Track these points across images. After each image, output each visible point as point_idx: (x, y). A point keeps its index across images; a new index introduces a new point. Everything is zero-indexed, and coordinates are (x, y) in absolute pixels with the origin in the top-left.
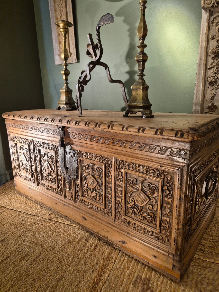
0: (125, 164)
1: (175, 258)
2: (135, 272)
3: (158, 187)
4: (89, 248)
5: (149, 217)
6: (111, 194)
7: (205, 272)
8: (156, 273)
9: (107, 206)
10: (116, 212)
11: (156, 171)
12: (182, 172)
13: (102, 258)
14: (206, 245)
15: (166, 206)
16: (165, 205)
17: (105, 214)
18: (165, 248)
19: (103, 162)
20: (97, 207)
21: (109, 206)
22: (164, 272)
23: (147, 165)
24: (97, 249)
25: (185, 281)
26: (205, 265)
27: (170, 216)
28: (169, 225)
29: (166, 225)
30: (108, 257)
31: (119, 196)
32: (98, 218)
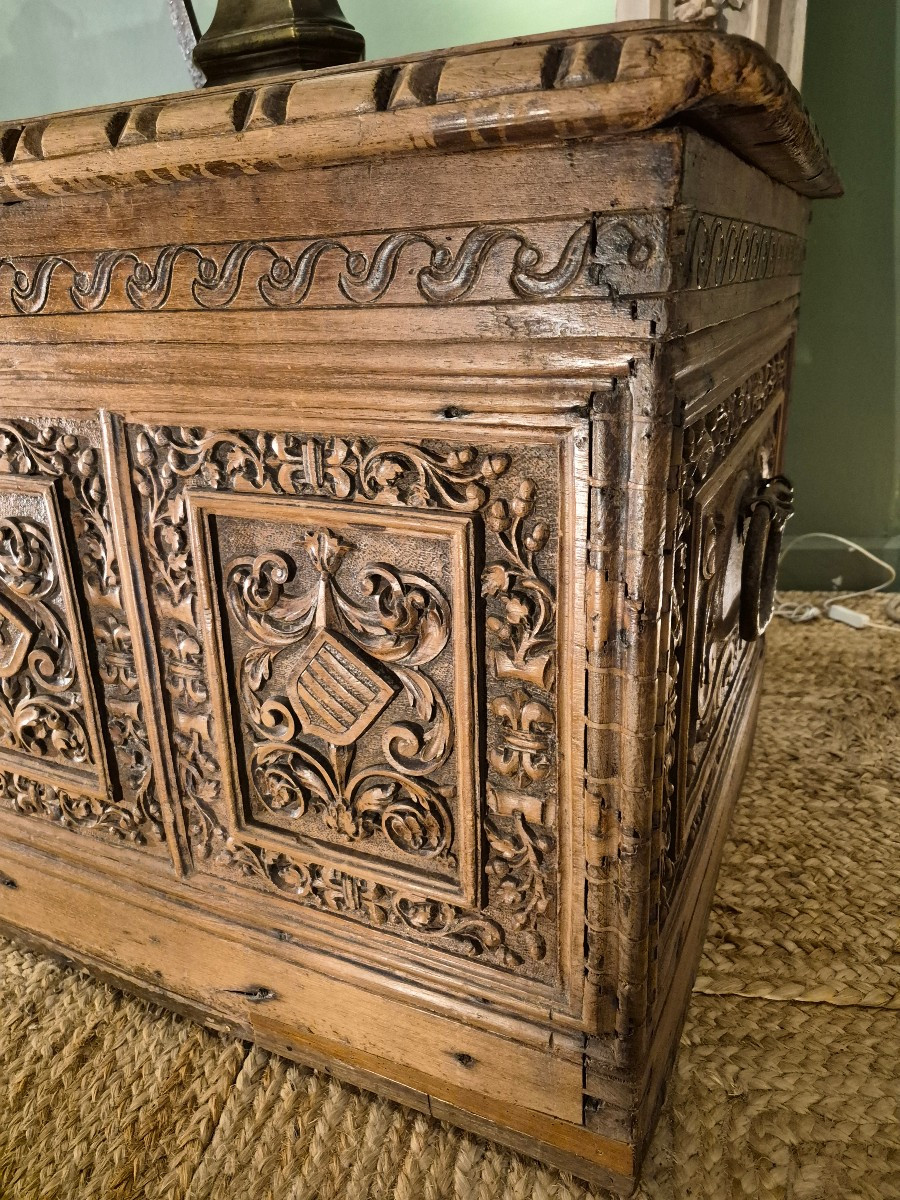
0: (192, 452)
1: (595, 1052)
2: (347, 1178)
3: (442, 586)
4: (38, 1066)
5: (402, 814)
6: (133, 694)
7: (768, 1077)
8: (482, 1150)
9: (122, 778)
10: (185, 811)
11: (421, 463)
12: (619, 425)
13: (127, 1120)
14: (743, 905)
15: (509, 713)
16: (504, 709)
17: (123, 836)
18: (528, 1001)
19: (41, 467)
20: (66, 797)
21: (136, 777)
22: (533, 1142)
23: (352, 425)
24: (95, 1061)
25: (661, 1170)
26: (755, 1026)
27: (542, 780)
28: (542, 845)
29: (524, 849)
30: (166, 1105)
31: (190, 697)
32: (87, 866)
